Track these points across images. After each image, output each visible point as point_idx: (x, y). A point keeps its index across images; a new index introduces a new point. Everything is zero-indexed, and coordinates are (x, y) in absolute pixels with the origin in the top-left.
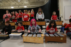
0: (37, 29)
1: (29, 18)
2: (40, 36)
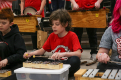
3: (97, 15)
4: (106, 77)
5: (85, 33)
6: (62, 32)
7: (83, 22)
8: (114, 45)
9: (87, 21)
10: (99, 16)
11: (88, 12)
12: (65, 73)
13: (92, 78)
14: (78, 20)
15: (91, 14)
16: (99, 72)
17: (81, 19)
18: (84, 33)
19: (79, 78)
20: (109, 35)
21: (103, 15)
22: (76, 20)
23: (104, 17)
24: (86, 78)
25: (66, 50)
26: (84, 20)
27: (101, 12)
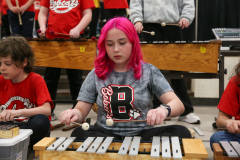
0: (145, 97)
1: (88, 16)
2: (178, 155)
3: (82, 49)
4: (84, 150)
5: (64, 77)
6: (17, 76)
7: (59, 59)
8: (98, 98)
9: (66, 57)
10: (86, 50)
11: (69, 43)
12: (21, 144)
13: (62, 152)
14: (51, 55)
15: (73, 47)
16: (75, 141)
17: (57, 54)
18: (62, 77)
19: (40, 153)
20: (92, 82)
21: (92, 49)
22: (47, 55)
23: (93, 52)
24: (52, 152)
25: (26, 104)
26: (62, 55)
27: (88, 44)
